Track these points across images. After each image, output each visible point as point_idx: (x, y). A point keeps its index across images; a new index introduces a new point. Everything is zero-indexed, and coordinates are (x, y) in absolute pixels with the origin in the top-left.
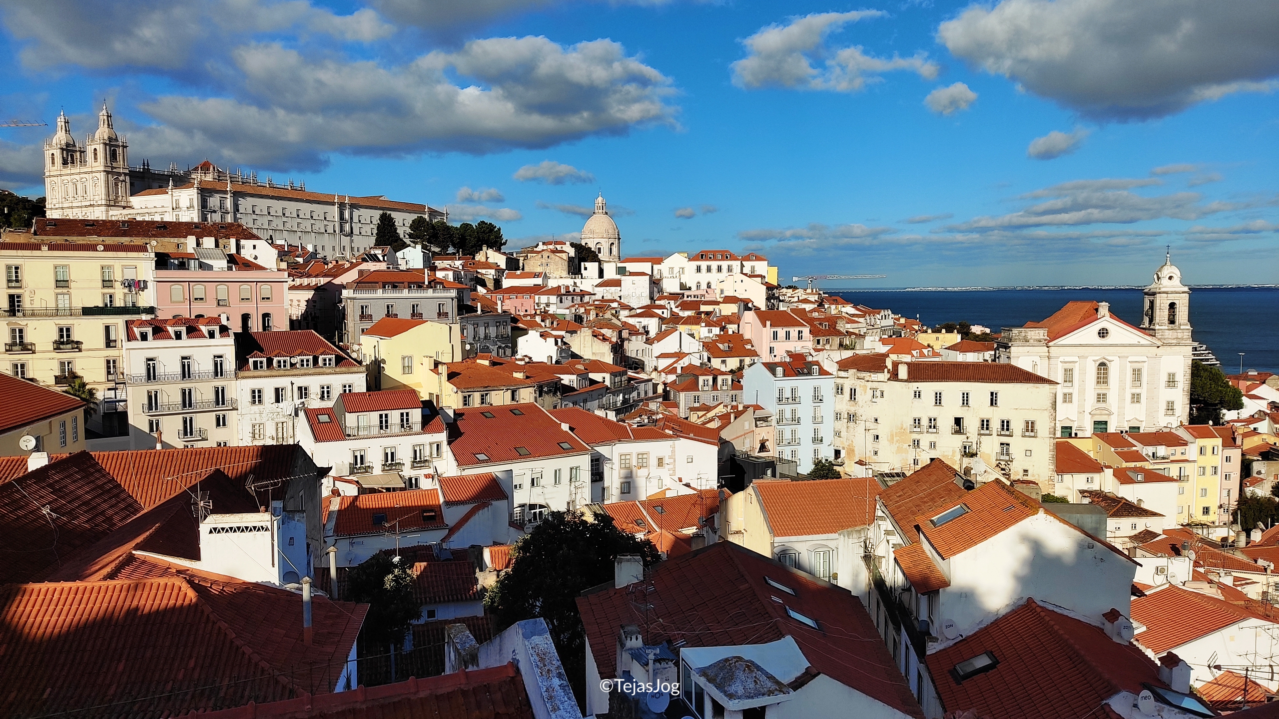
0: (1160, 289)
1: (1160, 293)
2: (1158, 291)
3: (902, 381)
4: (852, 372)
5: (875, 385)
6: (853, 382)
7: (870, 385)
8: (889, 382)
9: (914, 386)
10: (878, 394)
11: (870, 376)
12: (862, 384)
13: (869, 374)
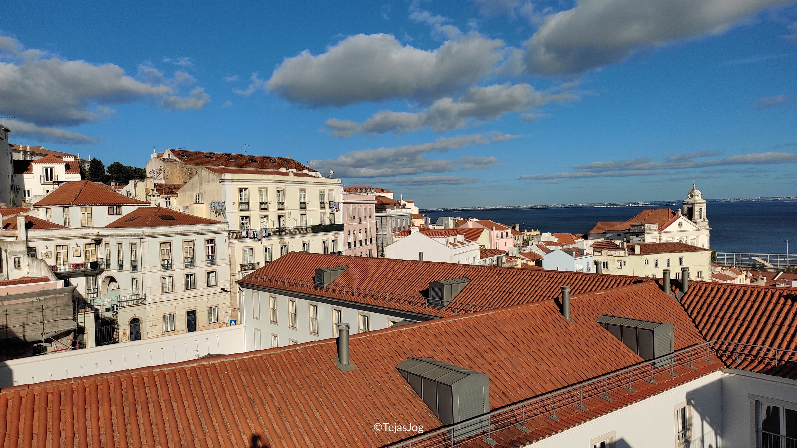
0: (696, 201)
1: (697, 203)
2: (695, 202)
3: (638, 255)
4: (604, 252)
5: (620, 259)
6: (606, 258)
7: (616, 259)
8: (629, 256)
9: (646, 257)
10: (623, 263)
11: (616, 254)
12: (612, 259)
13: (614, 252)
